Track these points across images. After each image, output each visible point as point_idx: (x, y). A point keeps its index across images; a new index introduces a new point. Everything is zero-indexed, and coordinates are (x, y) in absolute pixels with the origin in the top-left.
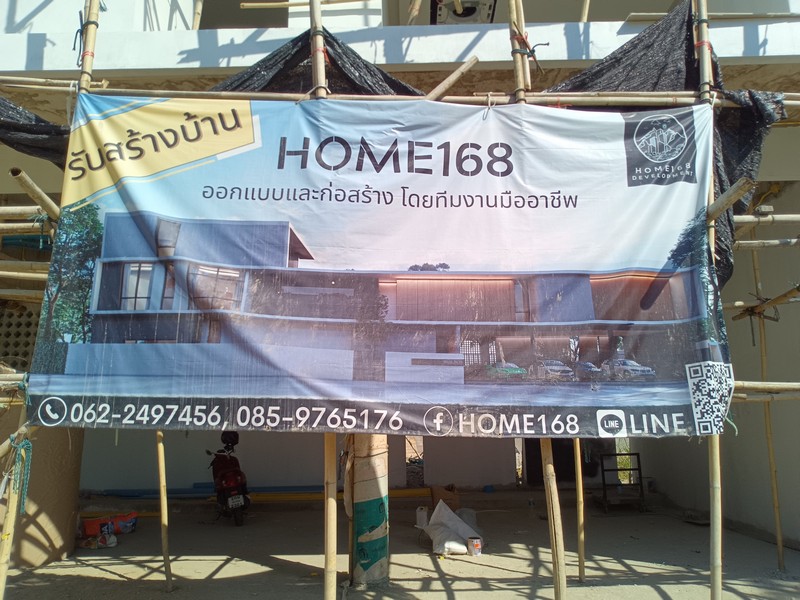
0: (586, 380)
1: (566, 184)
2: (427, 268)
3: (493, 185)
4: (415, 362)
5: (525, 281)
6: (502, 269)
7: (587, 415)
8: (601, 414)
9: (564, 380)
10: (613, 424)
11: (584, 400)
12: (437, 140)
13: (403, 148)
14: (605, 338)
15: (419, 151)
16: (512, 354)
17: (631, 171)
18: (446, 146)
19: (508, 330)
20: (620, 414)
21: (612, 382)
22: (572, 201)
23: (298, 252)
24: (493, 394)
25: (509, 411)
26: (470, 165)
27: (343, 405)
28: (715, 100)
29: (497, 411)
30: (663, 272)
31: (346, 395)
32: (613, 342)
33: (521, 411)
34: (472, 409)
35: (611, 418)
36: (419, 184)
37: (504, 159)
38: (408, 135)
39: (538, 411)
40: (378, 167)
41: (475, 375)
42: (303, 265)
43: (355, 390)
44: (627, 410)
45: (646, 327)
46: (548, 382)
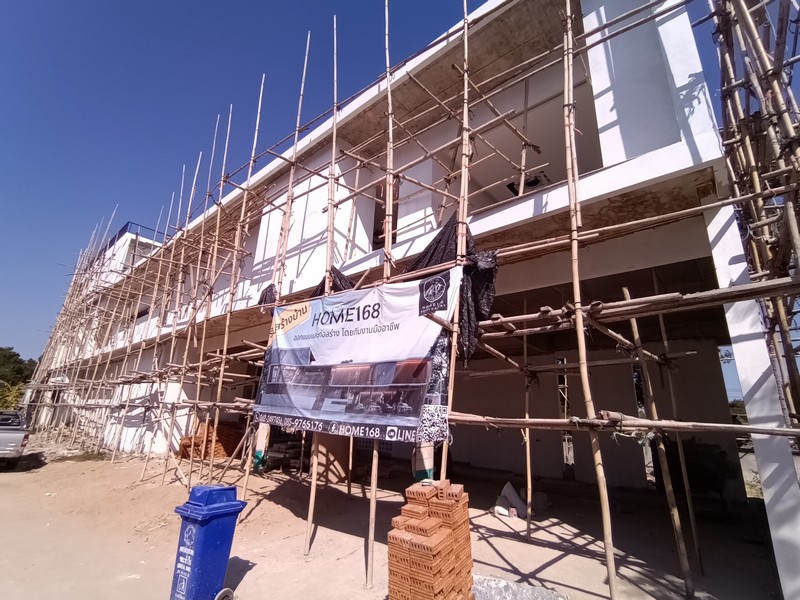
0: (385, 412)
1: (395, 319)
2: (347, 362)
3: (371, 323)
4: (333, 403)
5: (374, 366)
6: (369, 361)
7: (383, 429)
8: (389, 429)
9: (377, 412)
10: (392, 434)
11: (383, 421)
12: (356, 306)
13: (345, 312)
14: (395, 392)
15: (350, 312)
16: (364, 400)
17: (421, 309)
18: (359, 309)
19: (364, 389)
20: (396, 429)
21: (395, 413)
22: (397, 327)
23: (312, 359)
24: (352, 417)
25: (356, 425)
26: (366, 315)
27: (307, 419)
28: (465, 262)
29: (352, 425)
30: (426, 358)
31: (308, 415)
32: (399, 394)
33: (361, 425)
34: (345, 424)
35: (392, 431)
36: (349, 326)
37: (376, 311)
38: (347, 306)
39: (366, 425)
40: (337, 321)
41: (350, 408)
42: (313, 364)
43: (312, 414)
44: (399, 427)
45: (414, 387)
46: (370, 413)
